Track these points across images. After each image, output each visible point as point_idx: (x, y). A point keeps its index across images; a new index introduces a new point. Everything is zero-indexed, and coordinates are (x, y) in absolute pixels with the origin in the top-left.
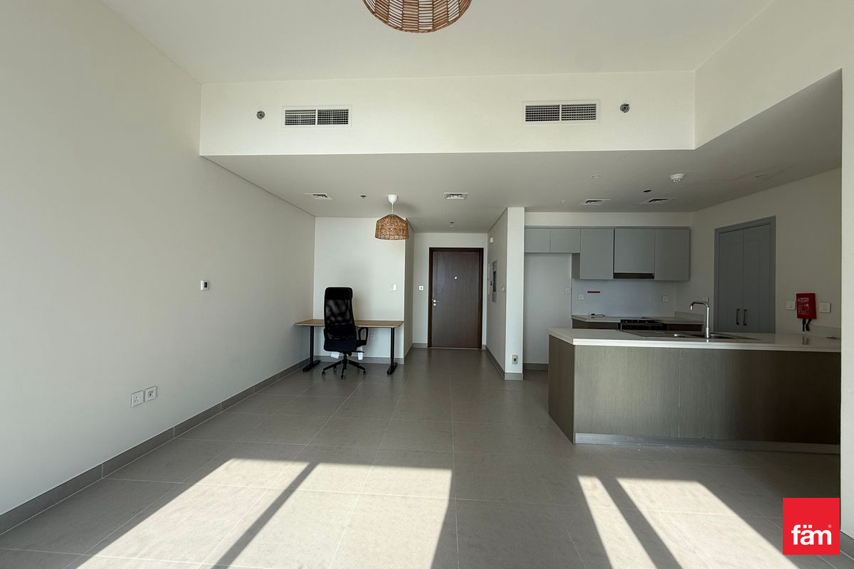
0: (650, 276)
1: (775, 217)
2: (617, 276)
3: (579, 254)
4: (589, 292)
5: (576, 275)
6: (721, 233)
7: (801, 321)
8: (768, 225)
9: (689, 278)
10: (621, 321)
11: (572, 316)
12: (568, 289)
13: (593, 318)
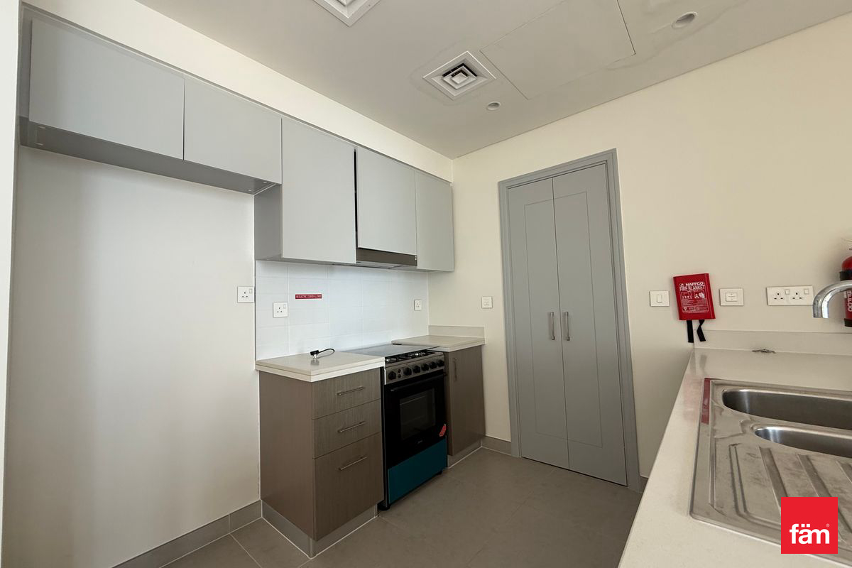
1: (614, 150)
4: (298, 297)
5: (269, 252)
6: (509, 188)
8: (606, 163)
9: (454, 267)
10: (387, 359)
11: (258, 364)
12: (247, 289)
13: (315, 363)
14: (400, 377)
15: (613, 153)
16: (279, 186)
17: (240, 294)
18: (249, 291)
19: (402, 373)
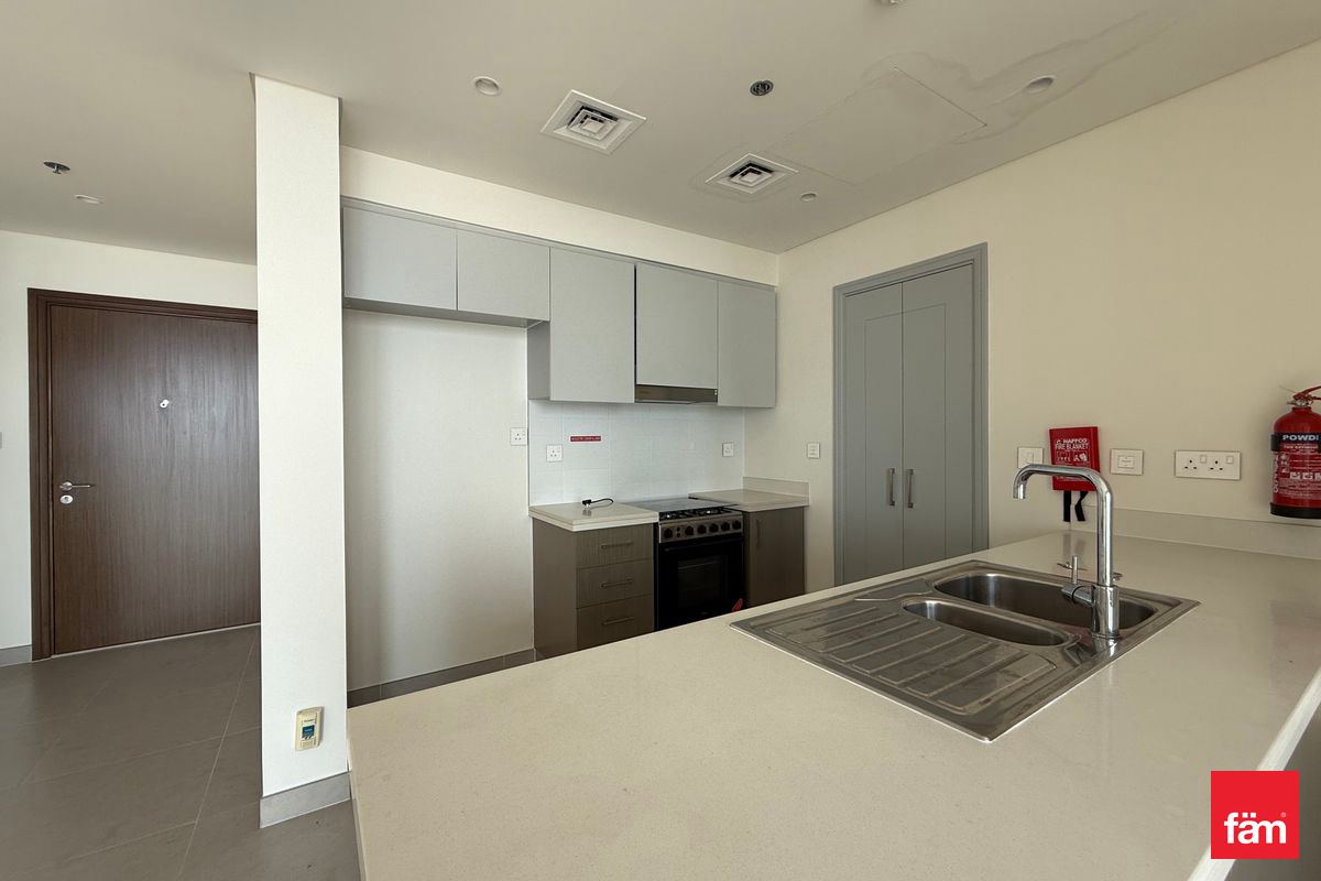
0: (705, 397)
1: (984, 245)
2: (645, 393)
3: (546, 324)
4: (574, 439)
5: (540, 392)
6: (849, 296)
7: (1059, 497)
8: (970, 265)
9: (776, 401)
10: (661, 514)
11: (532, 510)
12: (520, 431)
13: (587, 513)
14: (678, 535)
15: (982, 249)
16: (547, 323)
17: (514, 436)
18: (522, 433)
19: (682, 532)
